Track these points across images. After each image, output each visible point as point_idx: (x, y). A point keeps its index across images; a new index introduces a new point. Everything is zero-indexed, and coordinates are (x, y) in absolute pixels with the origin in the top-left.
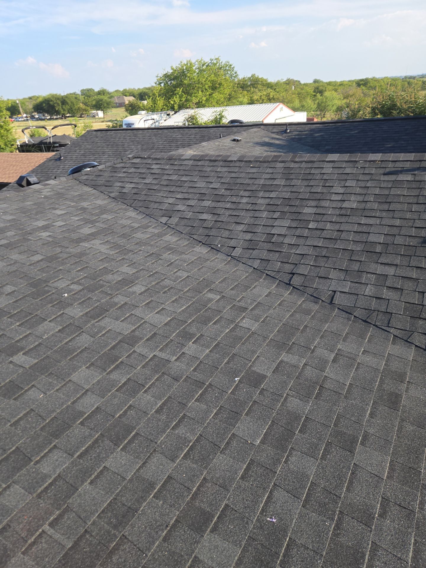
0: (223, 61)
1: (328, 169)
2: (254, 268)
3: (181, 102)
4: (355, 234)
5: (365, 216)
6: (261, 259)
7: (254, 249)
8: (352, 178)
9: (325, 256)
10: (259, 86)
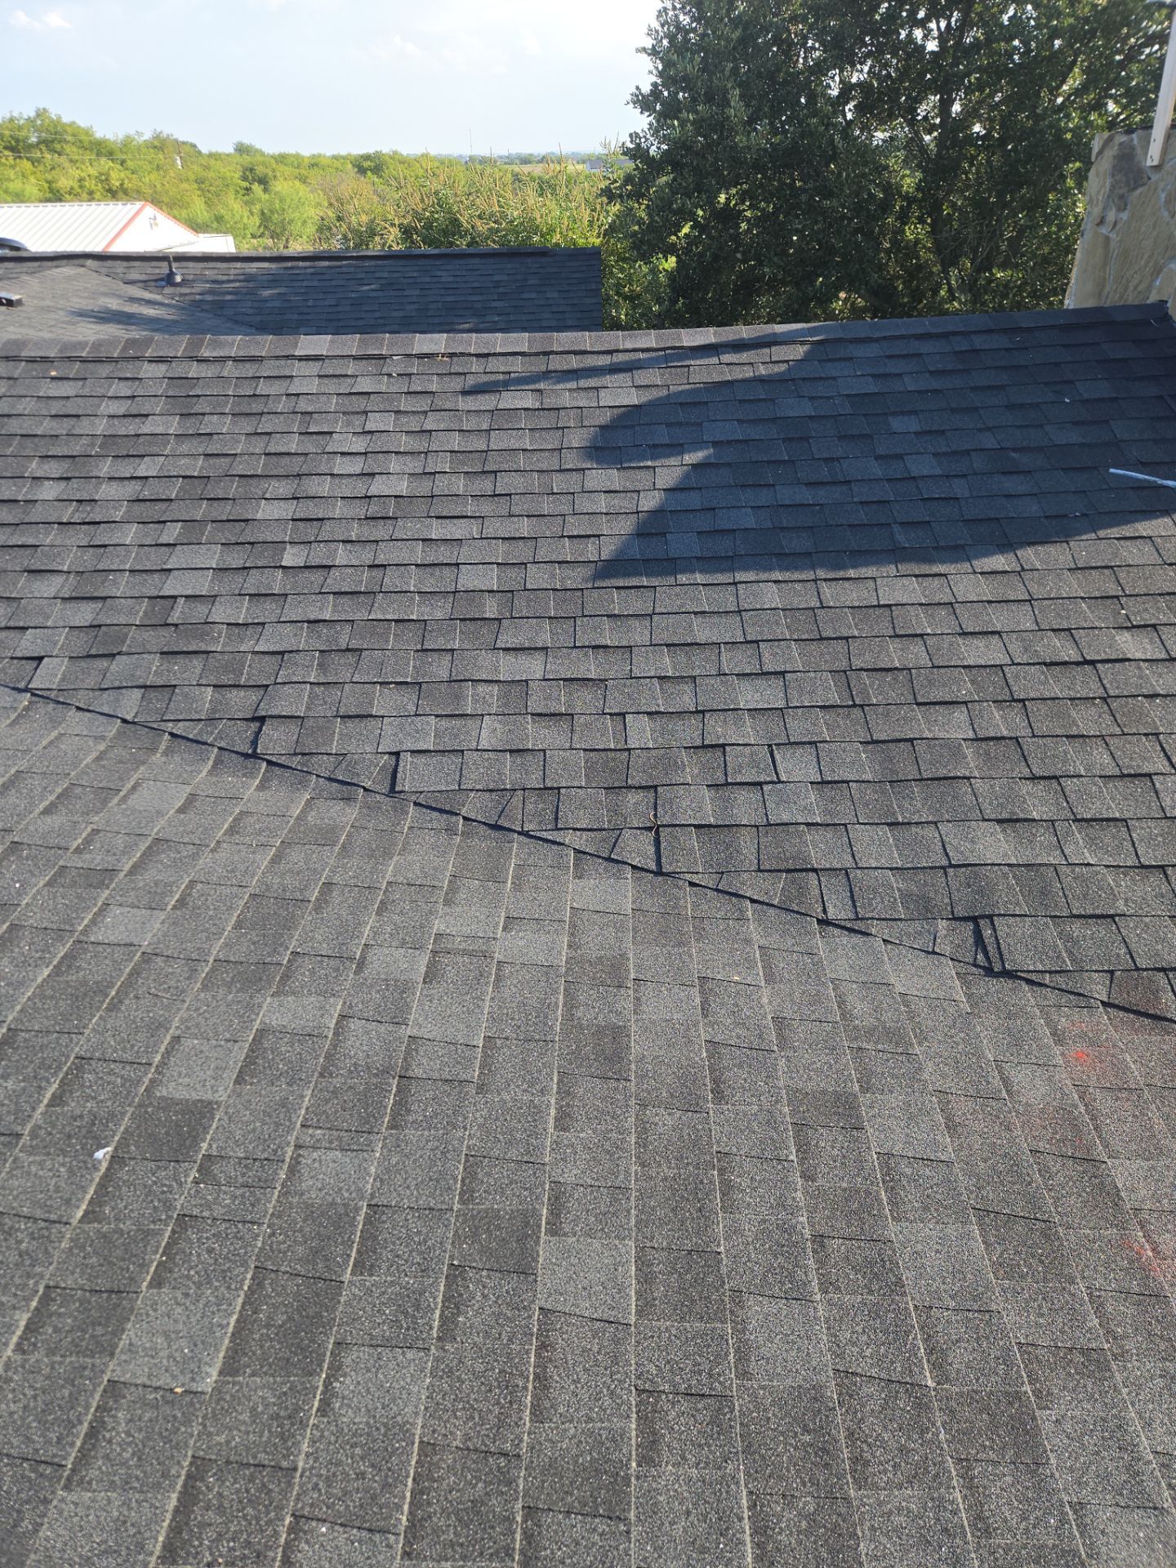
1: (306, 381)
2: (124, 721)
4: (421, 571)
5: (437, 517)
6: (145, 687)
7: (114, 655)
8: (382, 408)
9: (348, 650)
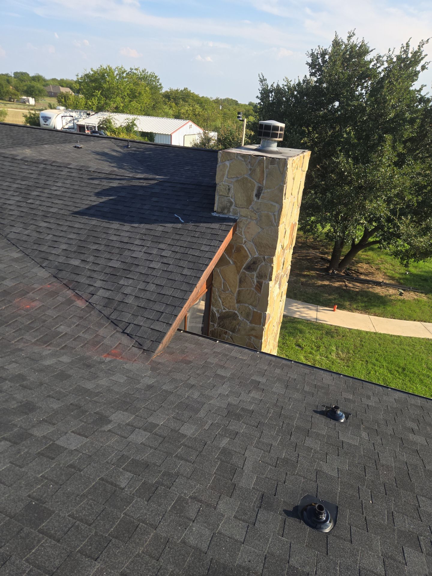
0: (149, 71)
3: (100, 104)
4: (46, 207)
5: (58, 199)
8: (71, 179)
9: (22, 216)
10: (190, 100)
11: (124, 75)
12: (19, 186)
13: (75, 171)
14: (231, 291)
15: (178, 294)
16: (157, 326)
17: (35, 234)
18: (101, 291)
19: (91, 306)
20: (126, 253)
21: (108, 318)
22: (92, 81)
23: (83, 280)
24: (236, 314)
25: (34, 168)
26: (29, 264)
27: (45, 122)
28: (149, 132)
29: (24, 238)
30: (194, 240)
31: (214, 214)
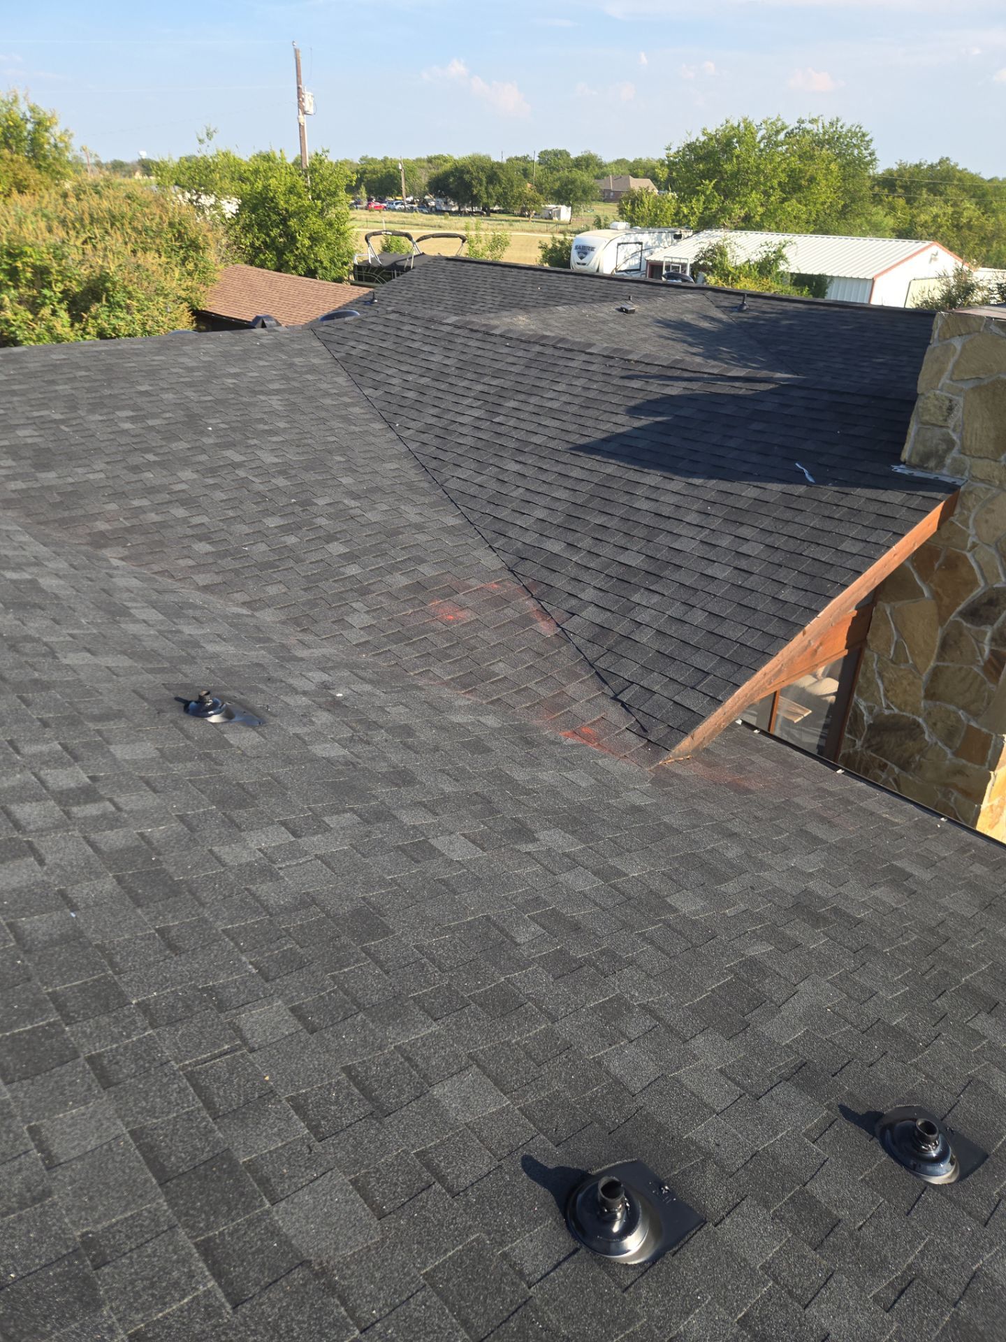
2: (409, 450)
3: (707, 212)
4: (525, 432)
5: (553, 418)
6: (423, 443)
7: (425, 433)
9: (478, 448)
11: (781, 137)
12: (486, 389)
13: (600, 359)
14: (915, 666)
15: (754, 640)
16: (691, 700)
17: (494, 485)
18: (591, 609)
19: (564, 636)
20: (662, 539)
21: (592, 666)
22: (699, 159)
23: (560, 582)
24: (919, 725)
25: (520, 353)
26: (470, 541)
27: (581, 258)
28: (816, 273)
29: (473, 490)
30: (828, 525)
31: (899, 469)
